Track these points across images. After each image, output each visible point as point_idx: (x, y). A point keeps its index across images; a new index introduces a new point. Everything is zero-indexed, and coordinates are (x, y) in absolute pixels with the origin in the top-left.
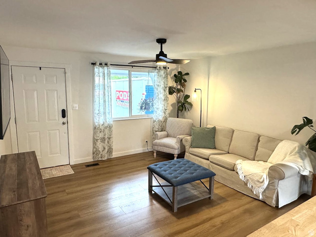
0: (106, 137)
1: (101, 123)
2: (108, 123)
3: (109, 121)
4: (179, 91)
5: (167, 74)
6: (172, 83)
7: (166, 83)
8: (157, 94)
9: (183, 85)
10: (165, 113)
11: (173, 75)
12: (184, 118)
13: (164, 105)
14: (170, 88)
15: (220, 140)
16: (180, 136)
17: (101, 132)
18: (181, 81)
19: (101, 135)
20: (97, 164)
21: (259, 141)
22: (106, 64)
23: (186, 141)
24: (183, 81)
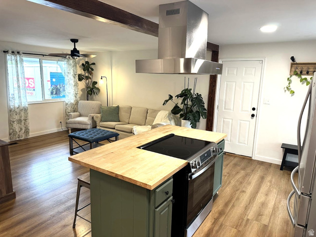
0: (23, 118)
1: (17, 106)
2: (23, 106)
3: (24, 104)
4: (87, 78)
5: (76, 63)
6: (80, 71)
7: (75, 71)
8: (67, 81)
9: (91, 73)
10: (76, 97)
11: (81, 64)
12: (94, 101)
13: (75, 90)
14: (79, 75)
15: (123, 115)
16: (92, 115)
17: (16, 114)
18: (88, 70)
19: (17, 117)
20: (16, 143)
21: (147, 113)
22: (18, 53)
23: (97, 117)
24: (90, 70)
